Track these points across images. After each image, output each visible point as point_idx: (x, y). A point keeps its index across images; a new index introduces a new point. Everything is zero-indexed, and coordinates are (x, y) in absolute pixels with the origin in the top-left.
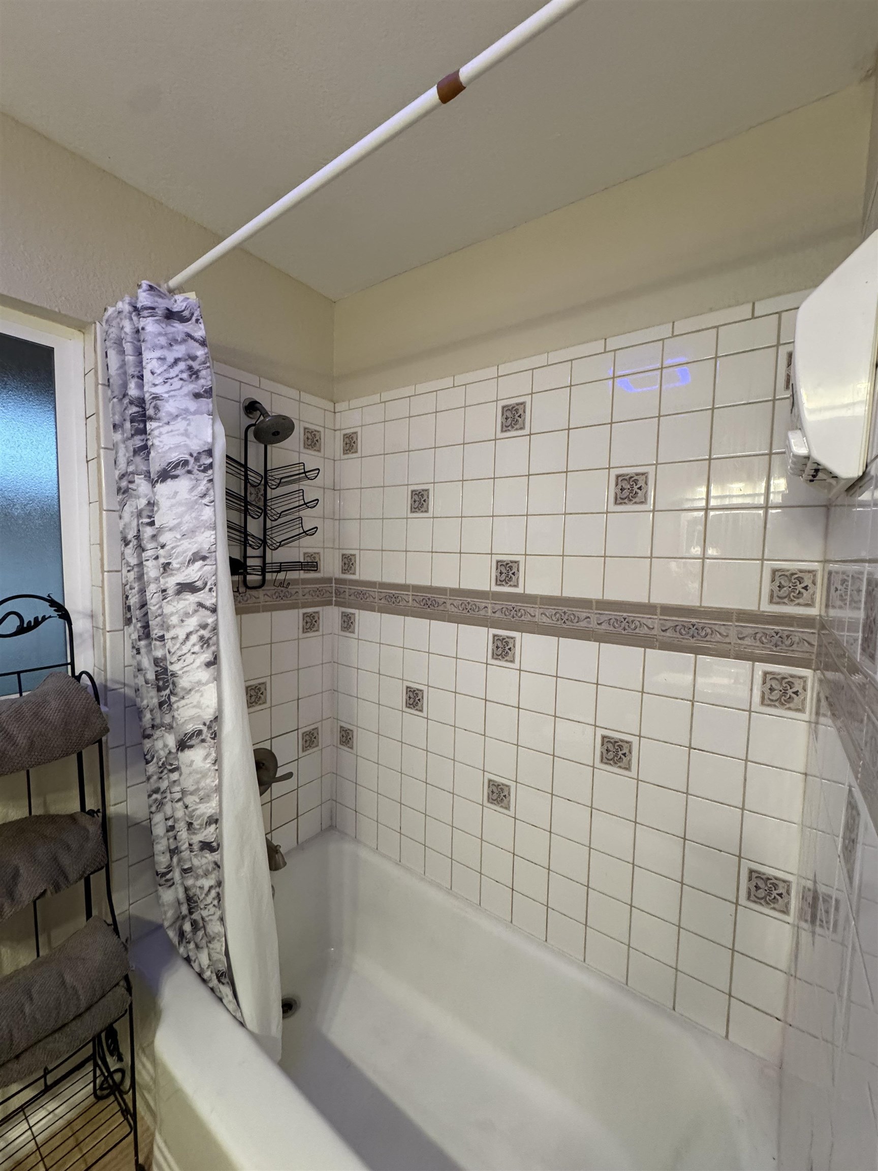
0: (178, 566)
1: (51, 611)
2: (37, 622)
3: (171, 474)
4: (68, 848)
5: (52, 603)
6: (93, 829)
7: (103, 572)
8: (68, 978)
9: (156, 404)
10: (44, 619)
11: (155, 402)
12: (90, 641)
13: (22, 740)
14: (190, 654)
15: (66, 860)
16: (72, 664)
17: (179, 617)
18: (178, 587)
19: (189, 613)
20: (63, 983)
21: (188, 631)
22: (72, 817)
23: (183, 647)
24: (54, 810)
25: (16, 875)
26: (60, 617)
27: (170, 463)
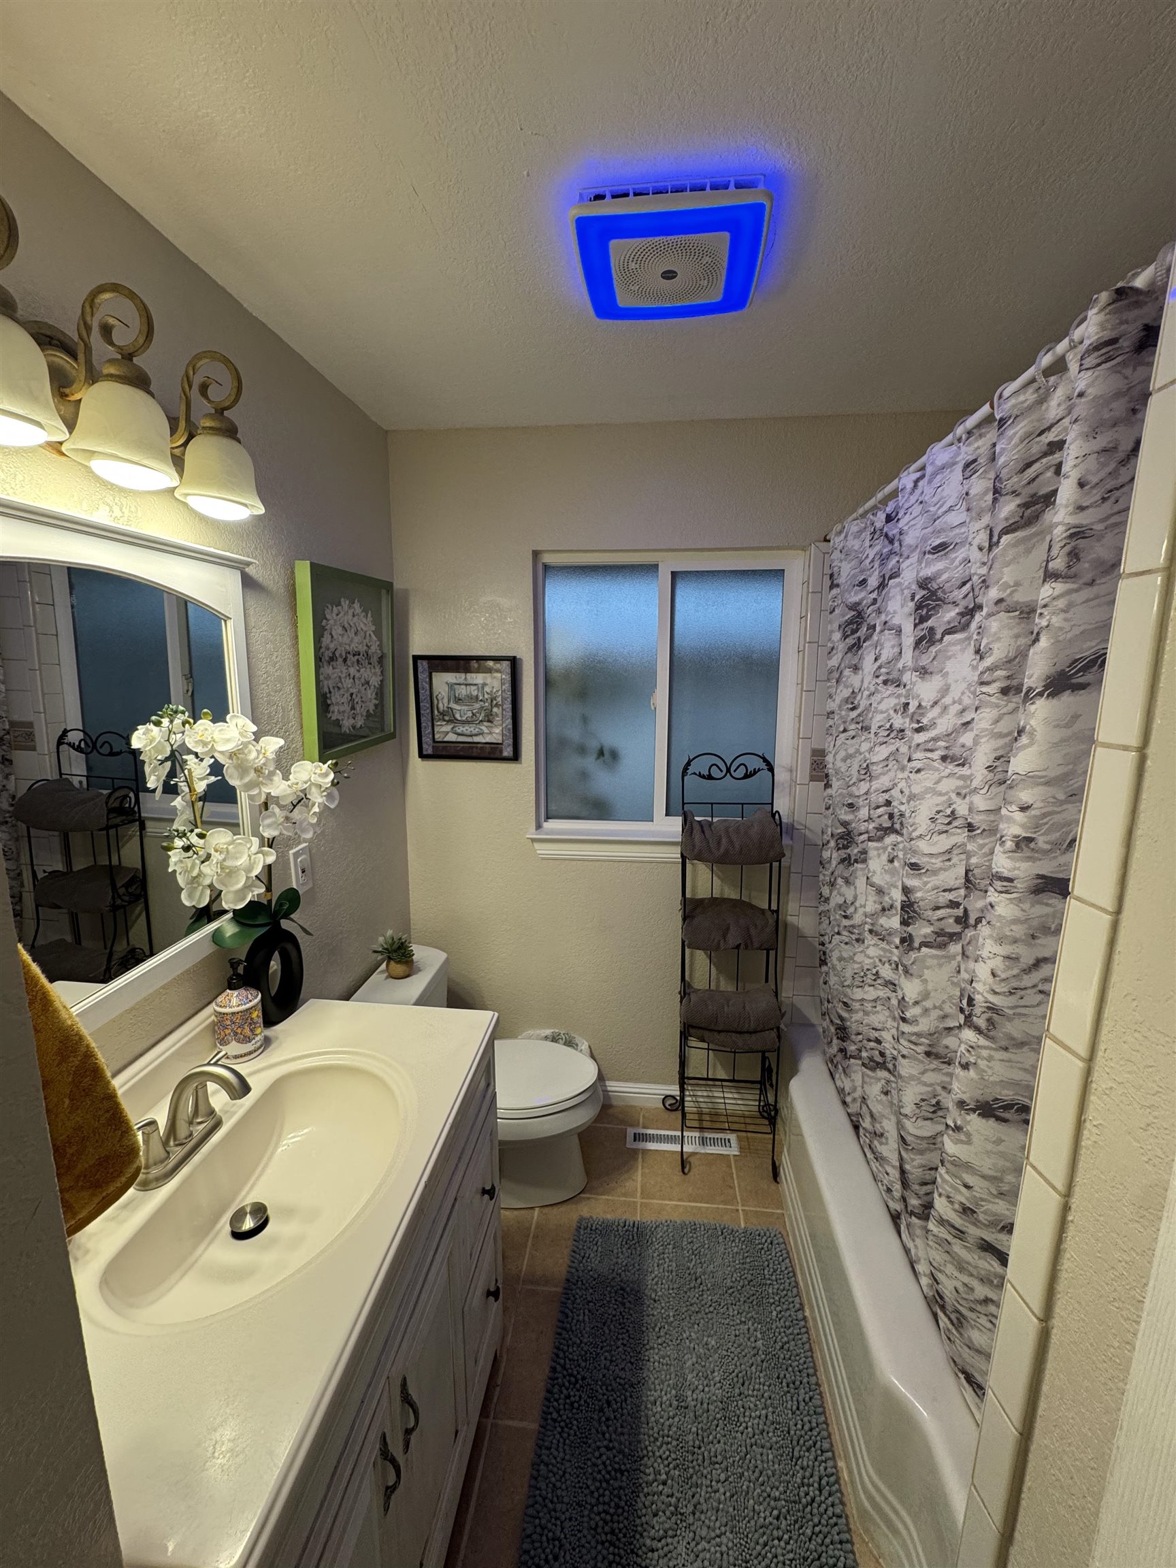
0: (1048, 847)
1: (763, 766)
2: (755, 772)
3: (1074, 681)
4: (756, 925)
5: (765, 760)
6: (771, 921)
7: (799, 738)
8: (747, 1008)
9: (1075, 548)
10: (759, 770)
11: (1073, 544)
12: (788, 790)
13: (737, 846)
14: (1034, 990)
15: (753, 932)
16: (772, 804)
17: (1029, 928)
18: (1040, 881)
19: (1050, 928)
20: (744, 1007)
21: (1040, 955)
22: (763, 911)
23: (1025, 977)
24: (755, 902)
25: (728, 929)
26: (769, 770)
27: (1076, 660)
